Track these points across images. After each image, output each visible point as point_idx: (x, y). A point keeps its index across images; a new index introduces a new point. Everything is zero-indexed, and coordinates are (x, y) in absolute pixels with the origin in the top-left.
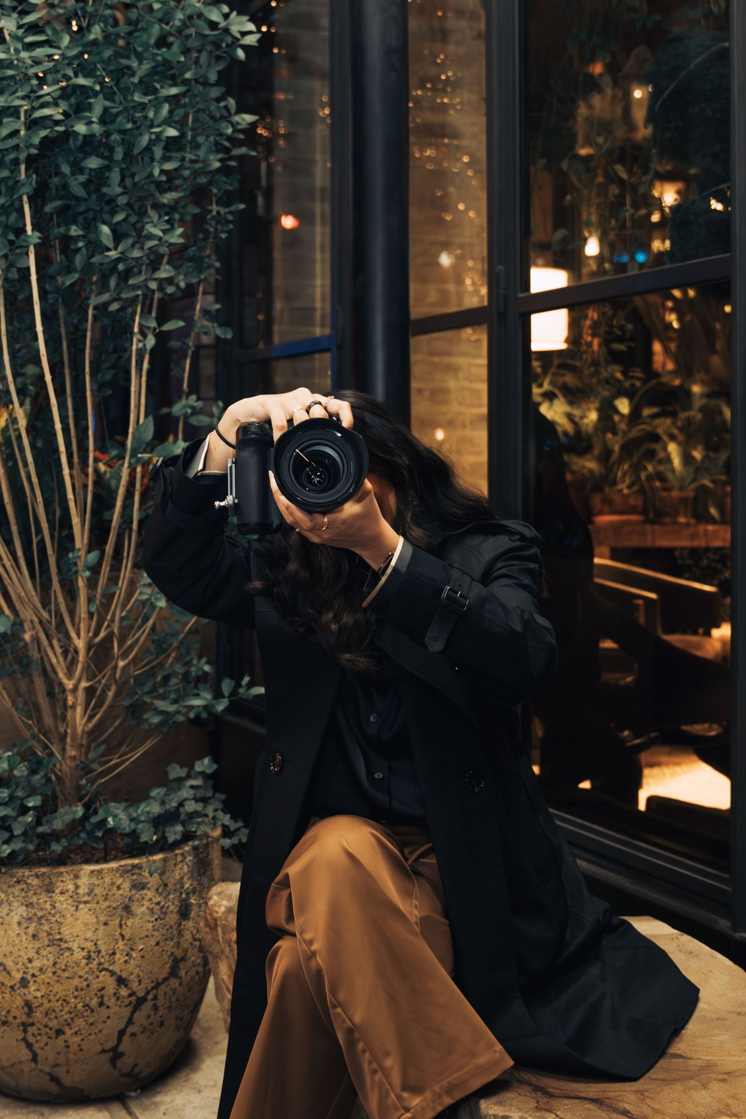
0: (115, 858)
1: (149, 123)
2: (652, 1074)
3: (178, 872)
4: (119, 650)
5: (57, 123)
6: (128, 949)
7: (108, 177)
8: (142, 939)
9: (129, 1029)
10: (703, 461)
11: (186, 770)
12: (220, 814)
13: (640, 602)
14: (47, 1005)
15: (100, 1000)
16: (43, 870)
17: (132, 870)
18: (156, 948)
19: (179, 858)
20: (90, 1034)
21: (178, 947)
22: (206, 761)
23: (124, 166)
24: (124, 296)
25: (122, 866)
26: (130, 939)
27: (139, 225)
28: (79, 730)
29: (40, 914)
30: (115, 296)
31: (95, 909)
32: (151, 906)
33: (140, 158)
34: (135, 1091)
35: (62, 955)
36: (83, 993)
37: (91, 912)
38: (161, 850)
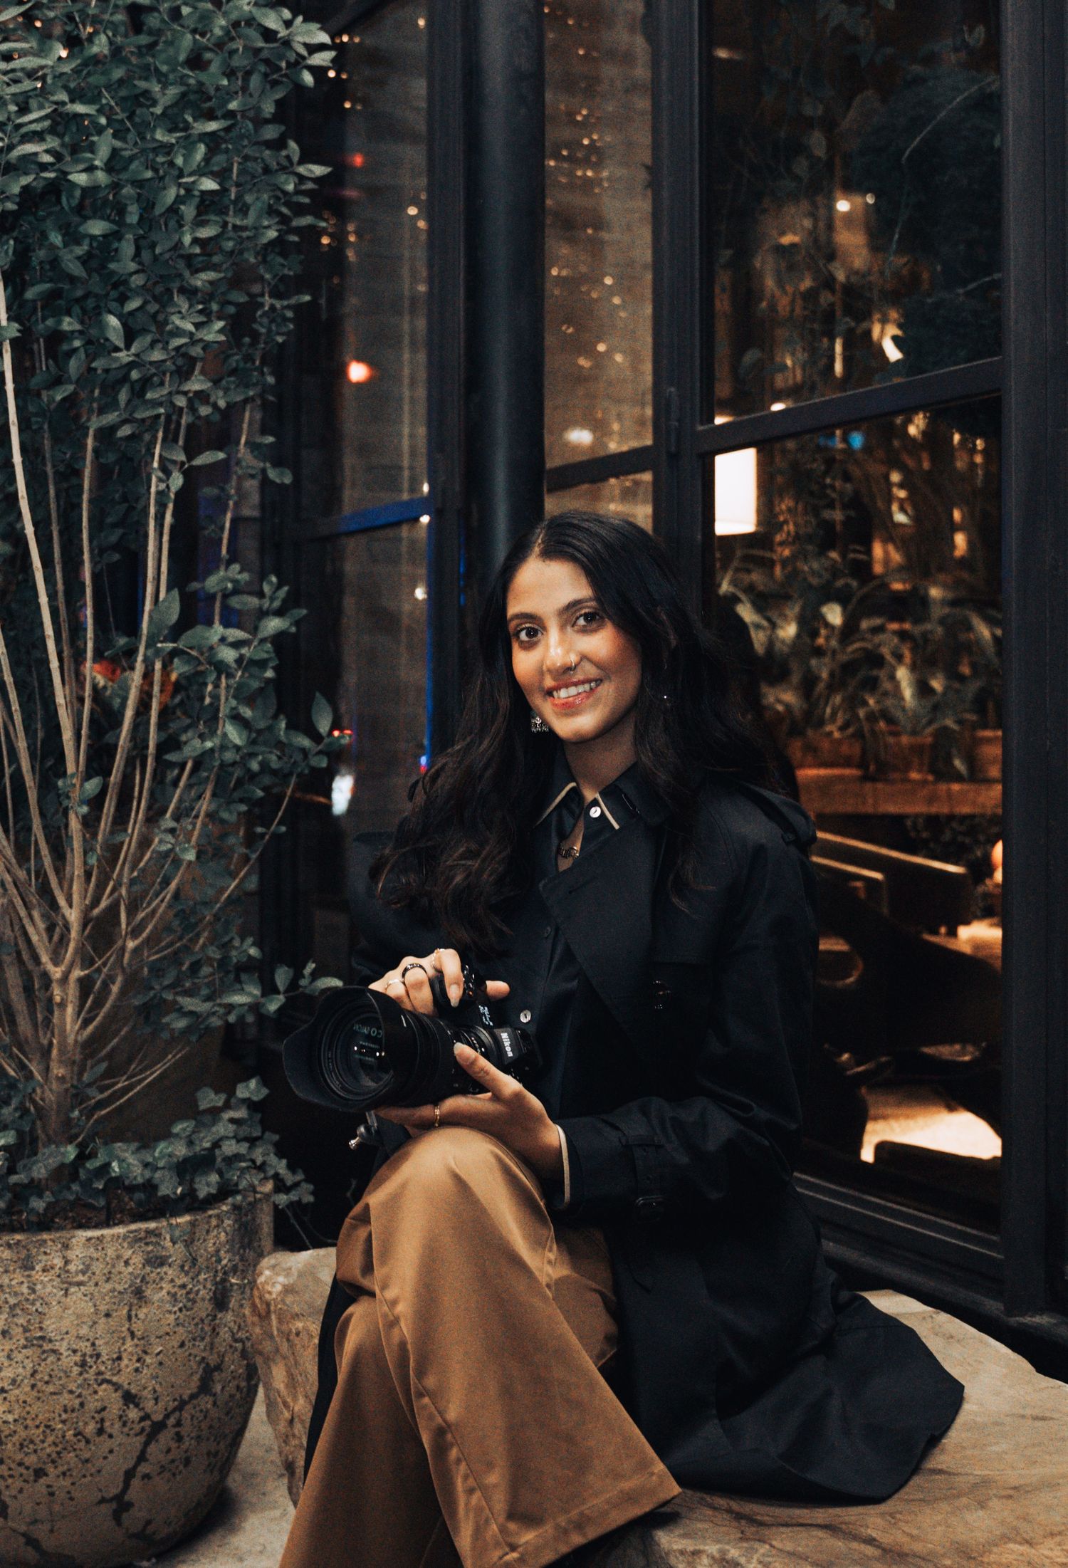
0: (121, 1222)
1: (176, 173)
2: (903, 1494)
3: (212, 1241)
4: (128, 924)
5: (44, 167)
6: (140, 1352)
7: (116, 250)
8: (160, 1337)
9: (139, 1469)
10: (944, 694)
11: (223, 1097)
12: (273, 1159)
13: (859, 884)
14: (22, 1433)
15: (99, 1426)
16: (18, 1237)
17: (146, 1238)
18: (179, 1351)
19: (214, 1222)
20: (84, 1476)
21: (212, 1349)
22: (253, 1084)
23: (141, 232)
24: (139, 415)
25: (131, 1232)
26: (143, 1338)
27: (161, 317)
28: (71, 1039)
29: (12, 1301)
30: (124, 416)
31: (92, 1294)
32: (173, 1291)
33: (162, 221)
34: (149, 1560)
35: (45, 1360)
36: (74, 1415)
37: (87, 1298)
38: (188, 1210)
